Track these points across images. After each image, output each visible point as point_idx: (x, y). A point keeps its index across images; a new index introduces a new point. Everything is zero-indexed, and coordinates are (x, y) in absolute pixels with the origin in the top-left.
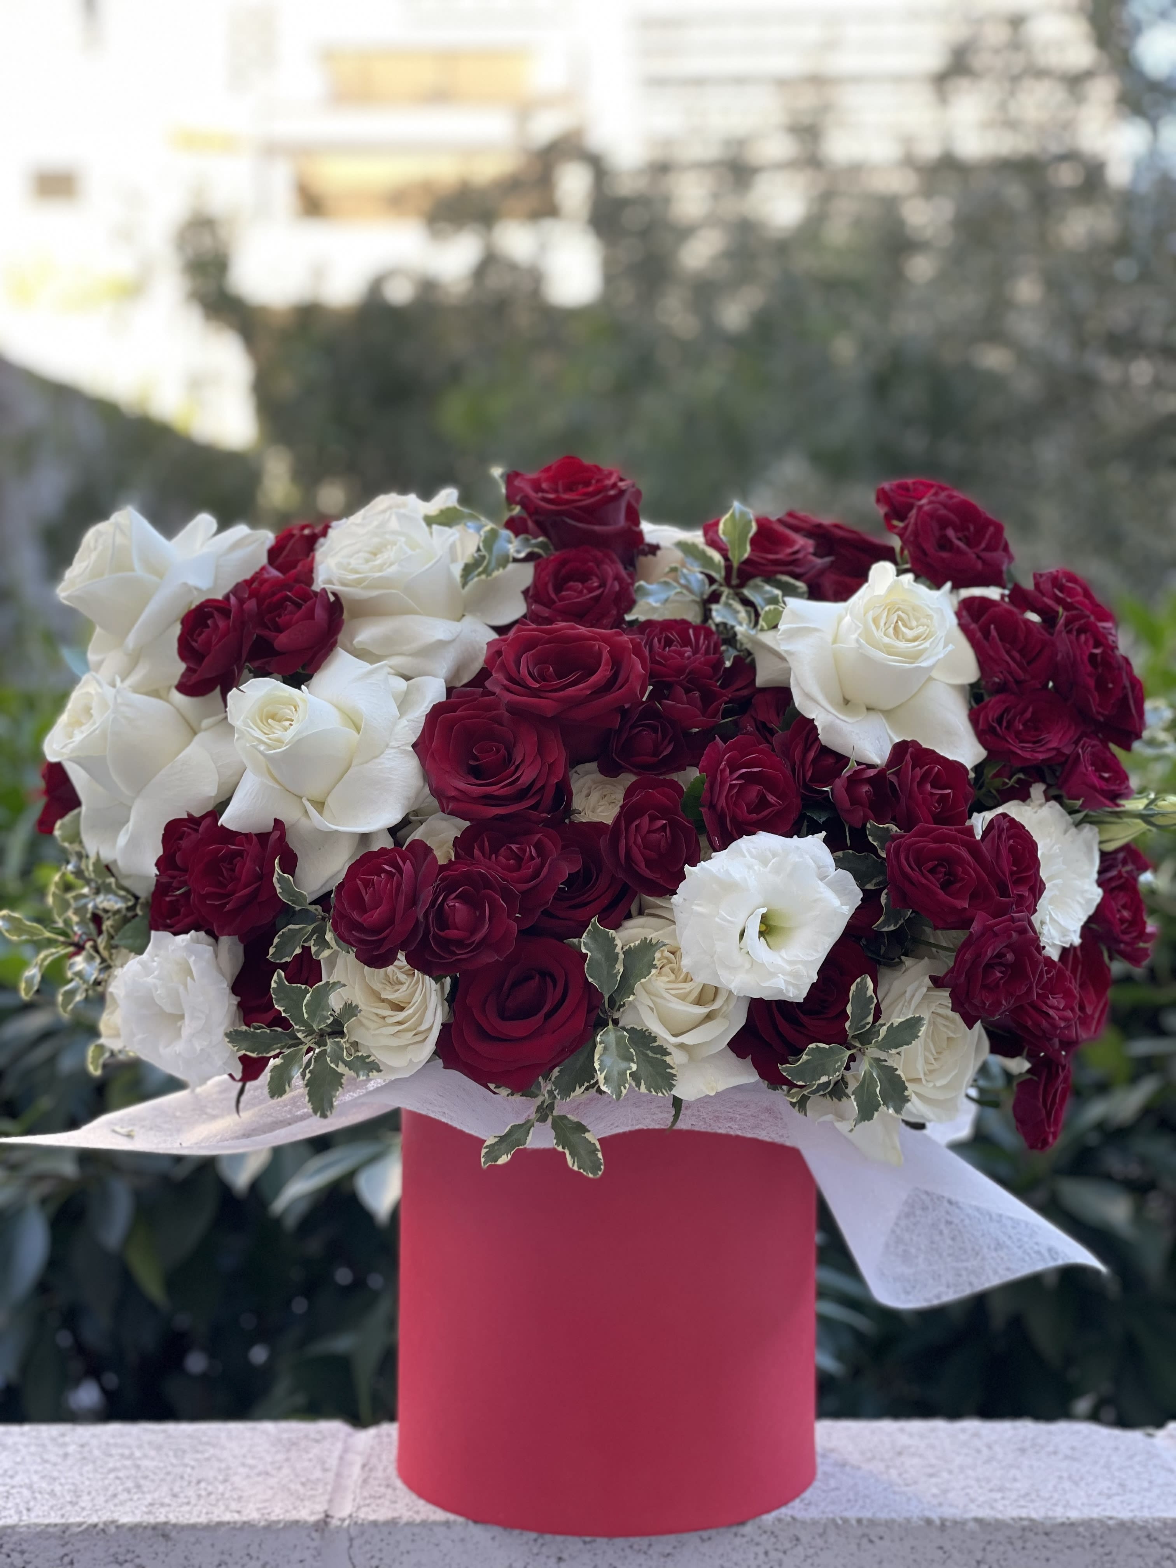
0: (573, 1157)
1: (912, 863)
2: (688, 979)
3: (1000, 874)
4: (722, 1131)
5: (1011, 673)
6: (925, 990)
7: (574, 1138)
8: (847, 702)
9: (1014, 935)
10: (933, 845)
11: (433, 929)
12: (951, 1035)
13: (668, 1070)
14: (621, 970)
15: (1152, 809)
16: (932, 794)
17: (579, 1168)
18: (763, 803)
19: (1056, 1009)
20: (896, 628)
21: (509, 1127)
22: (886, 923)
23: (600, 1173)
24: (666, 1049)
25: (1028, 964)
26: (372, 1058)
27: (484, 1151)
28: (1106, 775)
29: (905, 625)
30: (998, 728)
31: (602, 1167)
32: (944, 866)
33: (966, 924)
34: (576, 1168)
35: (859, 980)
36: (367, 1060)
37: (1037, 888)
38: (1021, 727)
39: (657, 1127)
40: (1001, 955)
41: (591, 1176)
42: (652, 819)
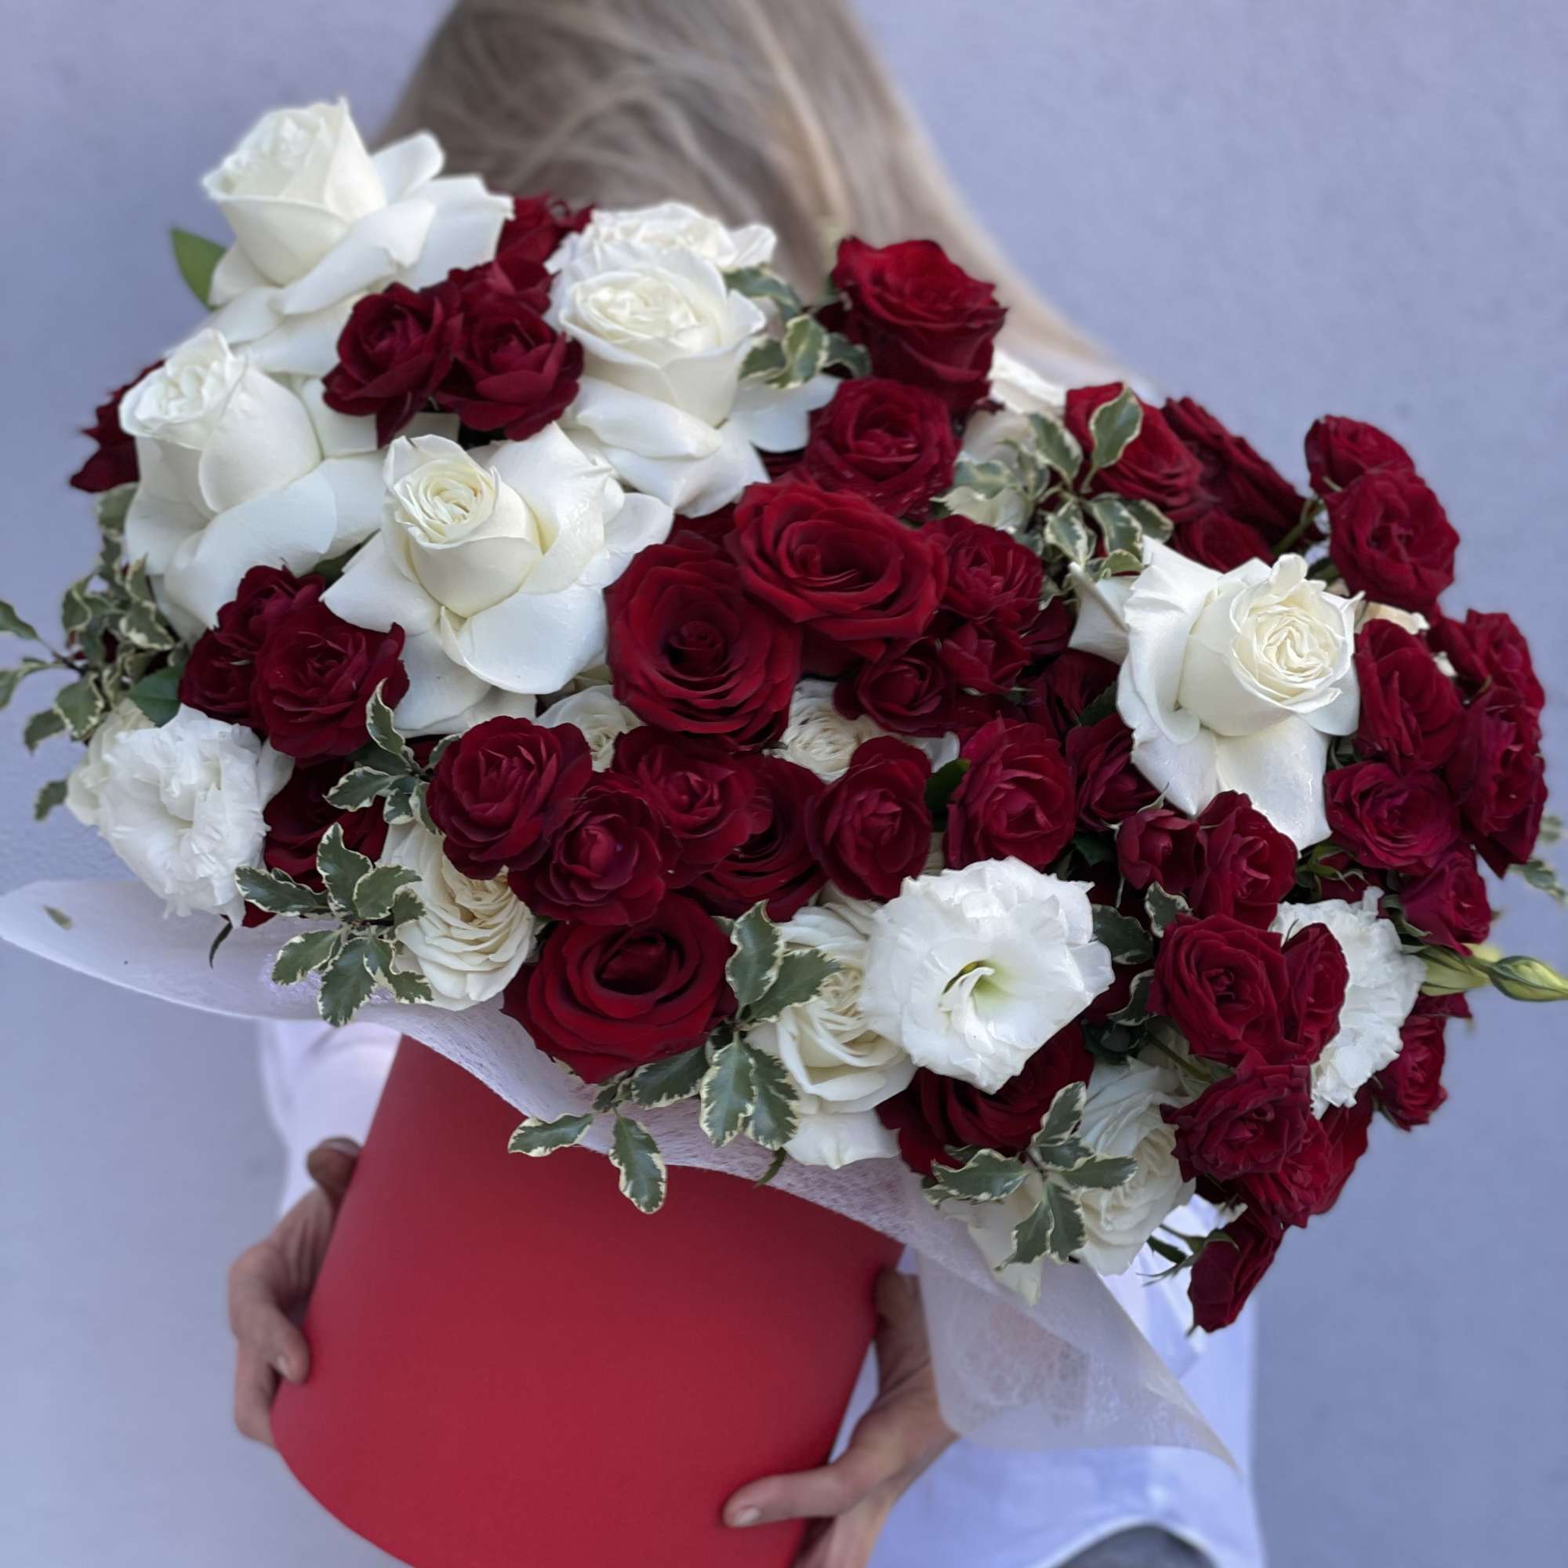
0: (628, 1179)
1: (1193, 963)
2: (852, 1012)
3: (1295, 1006)
4: (824, 1203)
5: (1399, 744)
6: (1143, 1108)
7: (638, 1155)
8: (1178, 707)
9: (1286, 1091)
10: (1227, 948)
11: (559, 857)
12: (1154, 1169)
13: (789, 1119)
14: (773, 979)
15: (1507, 970)
16: (1245, 875)
17: (633, 1195)
18: (1028, 818)
19: (1300, 1186)
20: (1280, 650)
21: (561, 1116)
22: (1128, 1016)
23: (655, 1210)
24: (794, 1091)
25: (1287, 1130)
26: (424, 980)
27: (518, 1132)
28: (1466, 906)
29: (1293, 647)
30: (1358, 810)
31: (661, 1204)
32: (1230, 978)
33: (1233, 1060)
34: (627, 1194)
35: (1070, 1086)
36: (418, 981)
37: (1329, 1029)
38: (1385, 815)
39: (745, 1175)
40: (1261, 1112)
41: (643, 1210)
42: (884, 798)
